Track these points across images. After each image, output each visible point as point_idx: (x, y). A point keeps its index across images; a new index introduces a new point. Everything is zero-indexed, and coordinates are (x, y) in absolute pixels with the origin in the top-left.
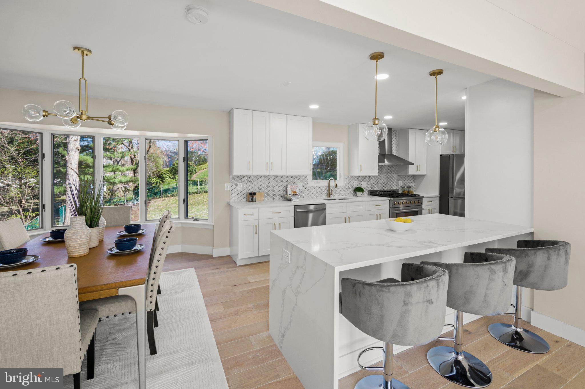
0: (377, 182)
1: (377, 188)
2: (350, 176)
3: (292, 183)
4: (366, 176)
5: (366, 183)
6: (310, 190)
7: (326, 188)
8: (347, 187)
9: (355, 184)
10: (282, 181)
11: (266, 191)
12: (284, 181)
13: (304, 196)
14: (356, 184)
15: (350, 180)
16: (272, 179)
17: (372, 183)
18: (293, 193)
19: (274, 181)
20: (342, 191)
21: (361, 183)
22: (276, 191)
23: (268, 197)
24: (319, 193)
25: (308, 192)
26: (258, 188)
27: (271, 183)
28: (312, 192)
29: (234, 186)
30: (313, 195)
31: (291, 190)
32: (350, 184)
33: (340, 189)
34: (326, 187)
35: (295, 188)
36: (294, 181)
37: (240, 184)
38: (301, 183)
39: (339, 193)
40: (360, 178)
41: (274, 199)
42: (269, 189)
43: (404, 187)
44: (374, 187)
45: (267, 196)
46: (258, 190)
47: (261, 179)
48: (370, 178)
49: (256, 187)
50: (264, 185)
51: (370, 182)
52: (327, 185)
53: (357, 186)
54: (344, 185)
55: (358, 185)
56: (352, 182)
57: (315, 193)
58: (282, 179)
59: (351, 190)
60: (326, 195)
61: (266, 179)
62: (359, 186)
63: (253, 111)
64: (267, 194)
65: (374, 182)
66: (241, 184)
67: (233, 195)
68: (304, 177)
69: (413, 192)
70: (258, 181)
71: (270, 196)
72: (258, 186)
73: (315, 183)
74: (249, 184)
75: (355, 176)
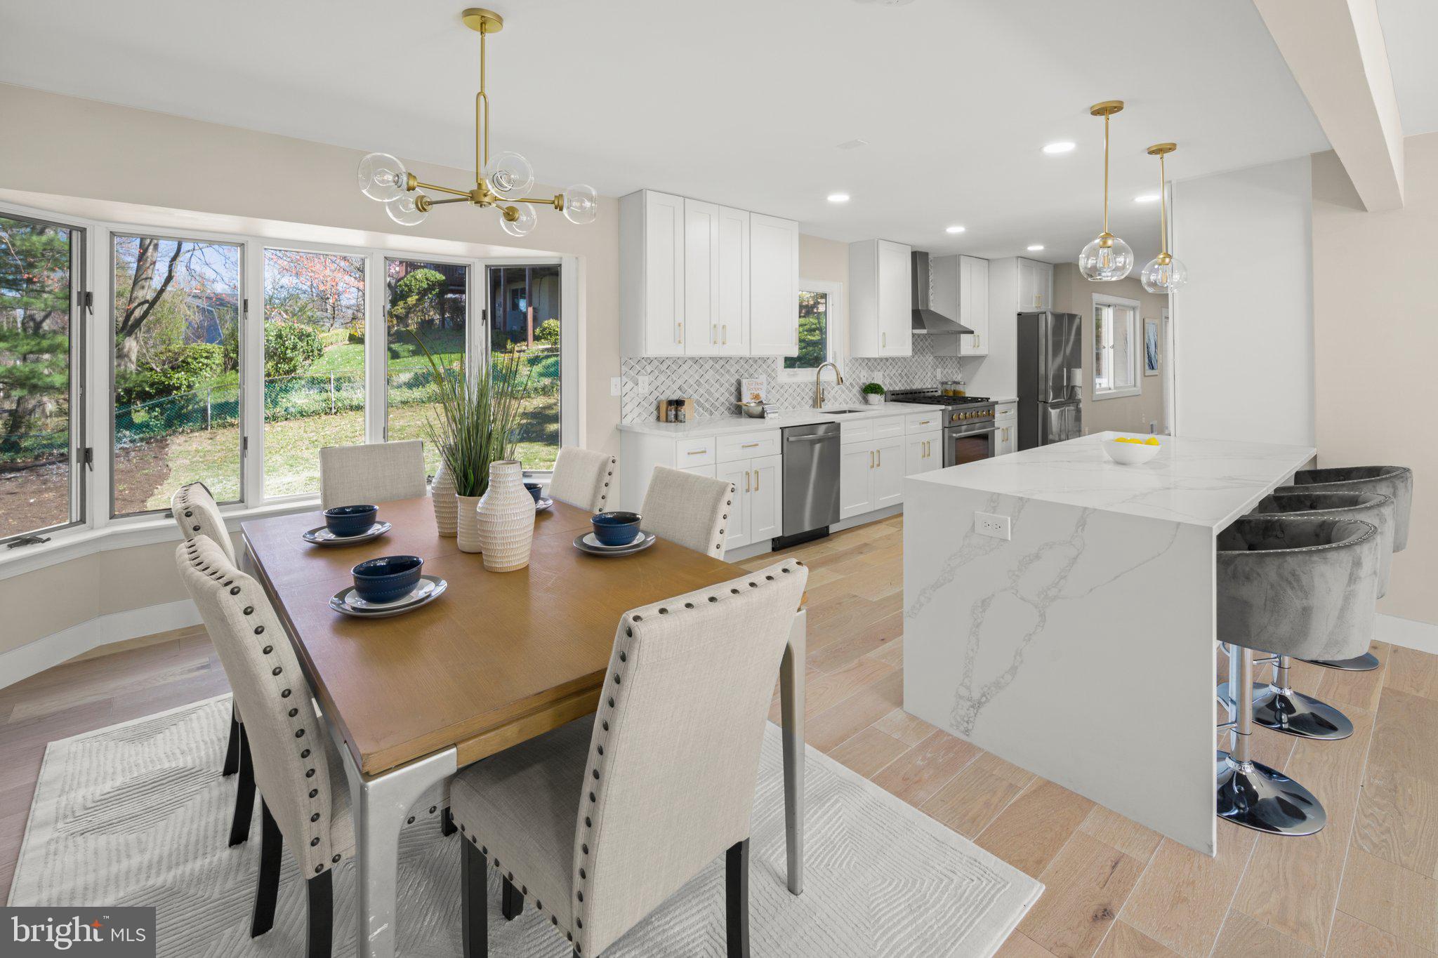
0: (900, 372)
2: (856, 358)
3: (749, 377)
4: (881, 359)
5: (880, 374)
6: (782, 391)
7: (811, 387)
9: (862, 376)
11: (696, 397)
12: (733, 371)
14: (865, 378)
15: (854, 368)
16: (707, 366)
18: (754, 398)
19: (711, 372)
20: (839, 393)
21: (872, 375)
22: (716, 395)
23: (701, 409)
24: (799, 399)
26: (680, 388)
27: (707, 376)
28: (786, 396)
29: (630, 385)
30: (786, 404)
31: (749, 392)
32: (854, 376)
34: (811, 383)
35: (757, 386)
36: (752, 371)
37: (644, 380)
40: (871, 363)
41: (711, 414)
42: (701, 391)
43: (946, 383)
44: (895, 382)
46: (689, 393)
47: (685, 367)
48: (888, 364)
49: (675, 387)
50: (691, 381)
51: (888, 371)
52: (815, 378)
53: (865, 381)
55: (867, 378)
59: (856, 390)
60: (811, 402)
61: (696, 367)
62: (871, 380)
63: (687, 200)
64: (698, 403)
66: (646, 378)
67: (629, 407)
68: (769, 362)
69: (964, 393)
70: (681, 371)
72: (680, 382)
73: (788, 374)
74: (662, 378)
75: (863, 359)
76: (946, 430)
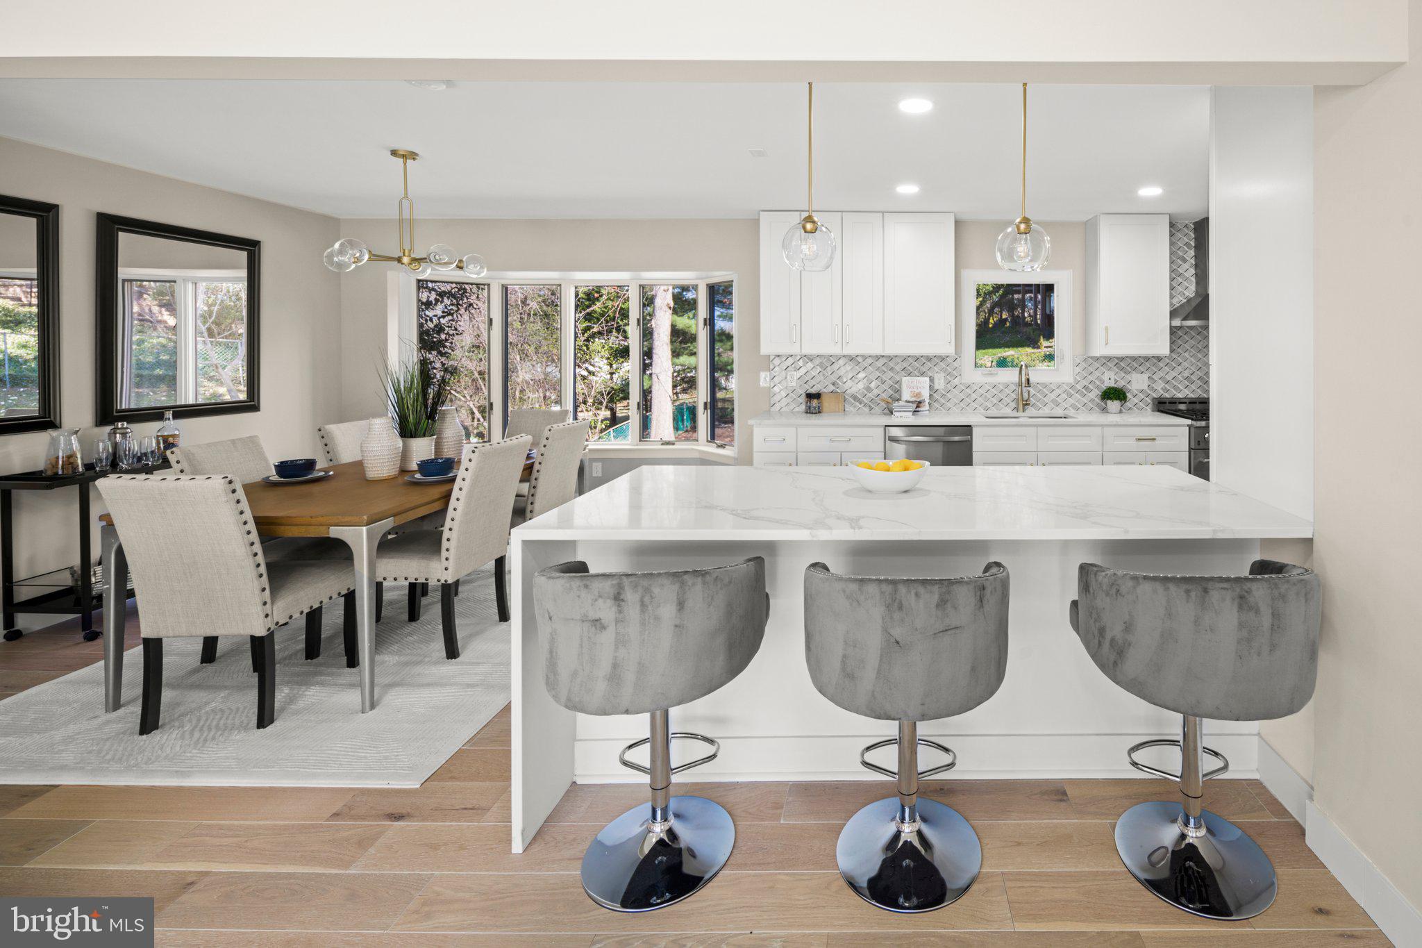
0: (1186, 374)
1: (1187, 391)
2: (1091, 358)
3: (918, 374)
4: (1147, 359)
5: (1145, 376)
6: (968, 391)
7: (1013, 387)
8: (1079, 387)
9: (1105, 378)
10: (892, 369)
11: (851, 391)
12: (898, 368)
13: (949, 405)
14: (1110, 379)
15: (1091, 369)
16: (866, 363)
17: (1169, 378)
18: (915, 396)
19: (871, 369)
20: (1064, 396)
21: (1128, 377)
22: (877, 391)
23: (857, 404)
24: (995, 400)
25: (962, 396)
26: (833, 383)
27: (865, 373)
28: (974, 396)
29: (777, 377)
30: (975, 405)
31: (911, 390)
32: (1090, 378)
33: (1058, 392)
34: (1014, 384)
35: (920, 385)
36: (924, 369)
37: (791, 374)
38: (942, 375)
39: (1053, 401)
40: (1121, 363)
41: (871, 409)
42: (859, 386)
44: (1175, 387)
45: (853, 401)
46: (832, 388)
47: (839, 363)
48: (1161, 364)
49: (827, 381)
50: (847, 377)
51: (1161, 374)
52: (1017, 379)
53: (1112, 384)
54: (1071, 380)
55: (1116, 382)
56: (1097, 373)
57: (980, 400)
58: (891, 364)
59: (1095, 394)
60: (1013, 405)
61: (852, 364)
62: (1121, 384)
64: (855, 398)
65: (1173, 374)
66: (793, 373)
67: (777, 398)
68: (950, 360)
70: (834, 368)
71: (861, 403)
72: (833, 378)
73: (982, 374)
74: (812, 373)
75: (1110, 359)
76: (1192, 452)
